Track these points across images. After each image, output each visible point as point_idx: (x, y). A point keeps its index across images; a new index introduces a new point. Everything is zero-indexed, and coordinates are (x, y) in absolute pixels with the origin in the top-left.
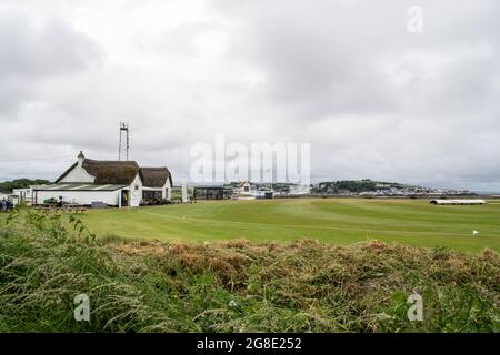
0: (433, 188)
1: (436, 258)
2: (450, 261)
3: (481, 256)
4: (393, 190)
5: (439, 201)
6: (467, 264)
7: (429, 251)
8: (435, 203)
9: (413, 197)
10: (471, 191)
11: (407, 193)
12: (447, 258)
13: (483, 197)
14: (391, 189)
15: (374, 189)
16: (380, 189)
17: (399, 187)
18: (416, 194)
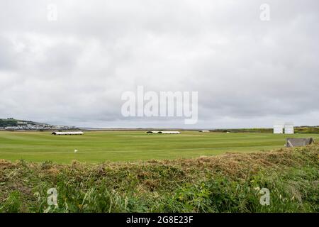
0: (55, 125)
1: (43, 168)
2: (51, 170)
3: (71, 165)
4: (29, 126)
5: (57, 133)
6: (61, 171)
7: (40, 164)
8: (55, 134)
9: (41, 130)
10: (77, 127)
11: (38, 128)
12: (50, 168)
13: (83, 130)
14: (27, 125)
15: (16, 125)
16: (20, 125)
17: (33, 124)
18: (44, 128)
